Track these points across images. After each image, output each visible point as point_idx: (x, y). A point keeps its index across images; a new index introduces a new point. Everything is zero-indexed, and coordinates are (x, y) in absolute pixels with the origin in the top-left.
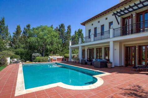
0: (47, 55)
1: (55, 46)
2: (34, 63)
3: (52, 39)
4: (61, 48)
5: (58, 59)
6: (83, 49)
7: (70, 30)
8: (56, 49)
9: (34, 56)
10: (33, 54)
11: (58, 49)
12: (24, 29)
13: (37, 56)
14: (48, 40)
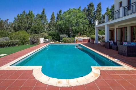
0: (74, 36)
1: (81, 27)
2: (61, 43)
3: (77, 20)
4: (88, 29)
5: (84, 40)
6: (110, 29)
7: (100, 8)
8: (83, 30)
9: (62, 37)
10: (61, 36)
11: (86, 30)
12: (57, 14)
13: (64, 37)
14: (73, 22)
